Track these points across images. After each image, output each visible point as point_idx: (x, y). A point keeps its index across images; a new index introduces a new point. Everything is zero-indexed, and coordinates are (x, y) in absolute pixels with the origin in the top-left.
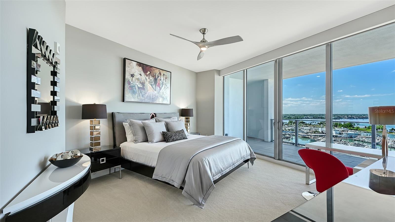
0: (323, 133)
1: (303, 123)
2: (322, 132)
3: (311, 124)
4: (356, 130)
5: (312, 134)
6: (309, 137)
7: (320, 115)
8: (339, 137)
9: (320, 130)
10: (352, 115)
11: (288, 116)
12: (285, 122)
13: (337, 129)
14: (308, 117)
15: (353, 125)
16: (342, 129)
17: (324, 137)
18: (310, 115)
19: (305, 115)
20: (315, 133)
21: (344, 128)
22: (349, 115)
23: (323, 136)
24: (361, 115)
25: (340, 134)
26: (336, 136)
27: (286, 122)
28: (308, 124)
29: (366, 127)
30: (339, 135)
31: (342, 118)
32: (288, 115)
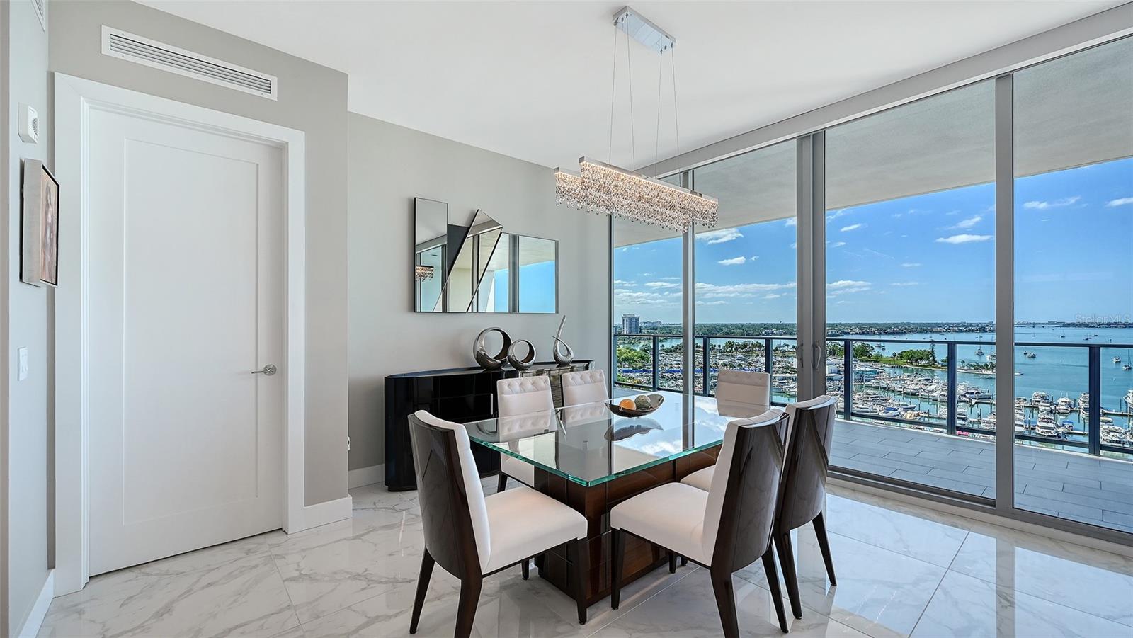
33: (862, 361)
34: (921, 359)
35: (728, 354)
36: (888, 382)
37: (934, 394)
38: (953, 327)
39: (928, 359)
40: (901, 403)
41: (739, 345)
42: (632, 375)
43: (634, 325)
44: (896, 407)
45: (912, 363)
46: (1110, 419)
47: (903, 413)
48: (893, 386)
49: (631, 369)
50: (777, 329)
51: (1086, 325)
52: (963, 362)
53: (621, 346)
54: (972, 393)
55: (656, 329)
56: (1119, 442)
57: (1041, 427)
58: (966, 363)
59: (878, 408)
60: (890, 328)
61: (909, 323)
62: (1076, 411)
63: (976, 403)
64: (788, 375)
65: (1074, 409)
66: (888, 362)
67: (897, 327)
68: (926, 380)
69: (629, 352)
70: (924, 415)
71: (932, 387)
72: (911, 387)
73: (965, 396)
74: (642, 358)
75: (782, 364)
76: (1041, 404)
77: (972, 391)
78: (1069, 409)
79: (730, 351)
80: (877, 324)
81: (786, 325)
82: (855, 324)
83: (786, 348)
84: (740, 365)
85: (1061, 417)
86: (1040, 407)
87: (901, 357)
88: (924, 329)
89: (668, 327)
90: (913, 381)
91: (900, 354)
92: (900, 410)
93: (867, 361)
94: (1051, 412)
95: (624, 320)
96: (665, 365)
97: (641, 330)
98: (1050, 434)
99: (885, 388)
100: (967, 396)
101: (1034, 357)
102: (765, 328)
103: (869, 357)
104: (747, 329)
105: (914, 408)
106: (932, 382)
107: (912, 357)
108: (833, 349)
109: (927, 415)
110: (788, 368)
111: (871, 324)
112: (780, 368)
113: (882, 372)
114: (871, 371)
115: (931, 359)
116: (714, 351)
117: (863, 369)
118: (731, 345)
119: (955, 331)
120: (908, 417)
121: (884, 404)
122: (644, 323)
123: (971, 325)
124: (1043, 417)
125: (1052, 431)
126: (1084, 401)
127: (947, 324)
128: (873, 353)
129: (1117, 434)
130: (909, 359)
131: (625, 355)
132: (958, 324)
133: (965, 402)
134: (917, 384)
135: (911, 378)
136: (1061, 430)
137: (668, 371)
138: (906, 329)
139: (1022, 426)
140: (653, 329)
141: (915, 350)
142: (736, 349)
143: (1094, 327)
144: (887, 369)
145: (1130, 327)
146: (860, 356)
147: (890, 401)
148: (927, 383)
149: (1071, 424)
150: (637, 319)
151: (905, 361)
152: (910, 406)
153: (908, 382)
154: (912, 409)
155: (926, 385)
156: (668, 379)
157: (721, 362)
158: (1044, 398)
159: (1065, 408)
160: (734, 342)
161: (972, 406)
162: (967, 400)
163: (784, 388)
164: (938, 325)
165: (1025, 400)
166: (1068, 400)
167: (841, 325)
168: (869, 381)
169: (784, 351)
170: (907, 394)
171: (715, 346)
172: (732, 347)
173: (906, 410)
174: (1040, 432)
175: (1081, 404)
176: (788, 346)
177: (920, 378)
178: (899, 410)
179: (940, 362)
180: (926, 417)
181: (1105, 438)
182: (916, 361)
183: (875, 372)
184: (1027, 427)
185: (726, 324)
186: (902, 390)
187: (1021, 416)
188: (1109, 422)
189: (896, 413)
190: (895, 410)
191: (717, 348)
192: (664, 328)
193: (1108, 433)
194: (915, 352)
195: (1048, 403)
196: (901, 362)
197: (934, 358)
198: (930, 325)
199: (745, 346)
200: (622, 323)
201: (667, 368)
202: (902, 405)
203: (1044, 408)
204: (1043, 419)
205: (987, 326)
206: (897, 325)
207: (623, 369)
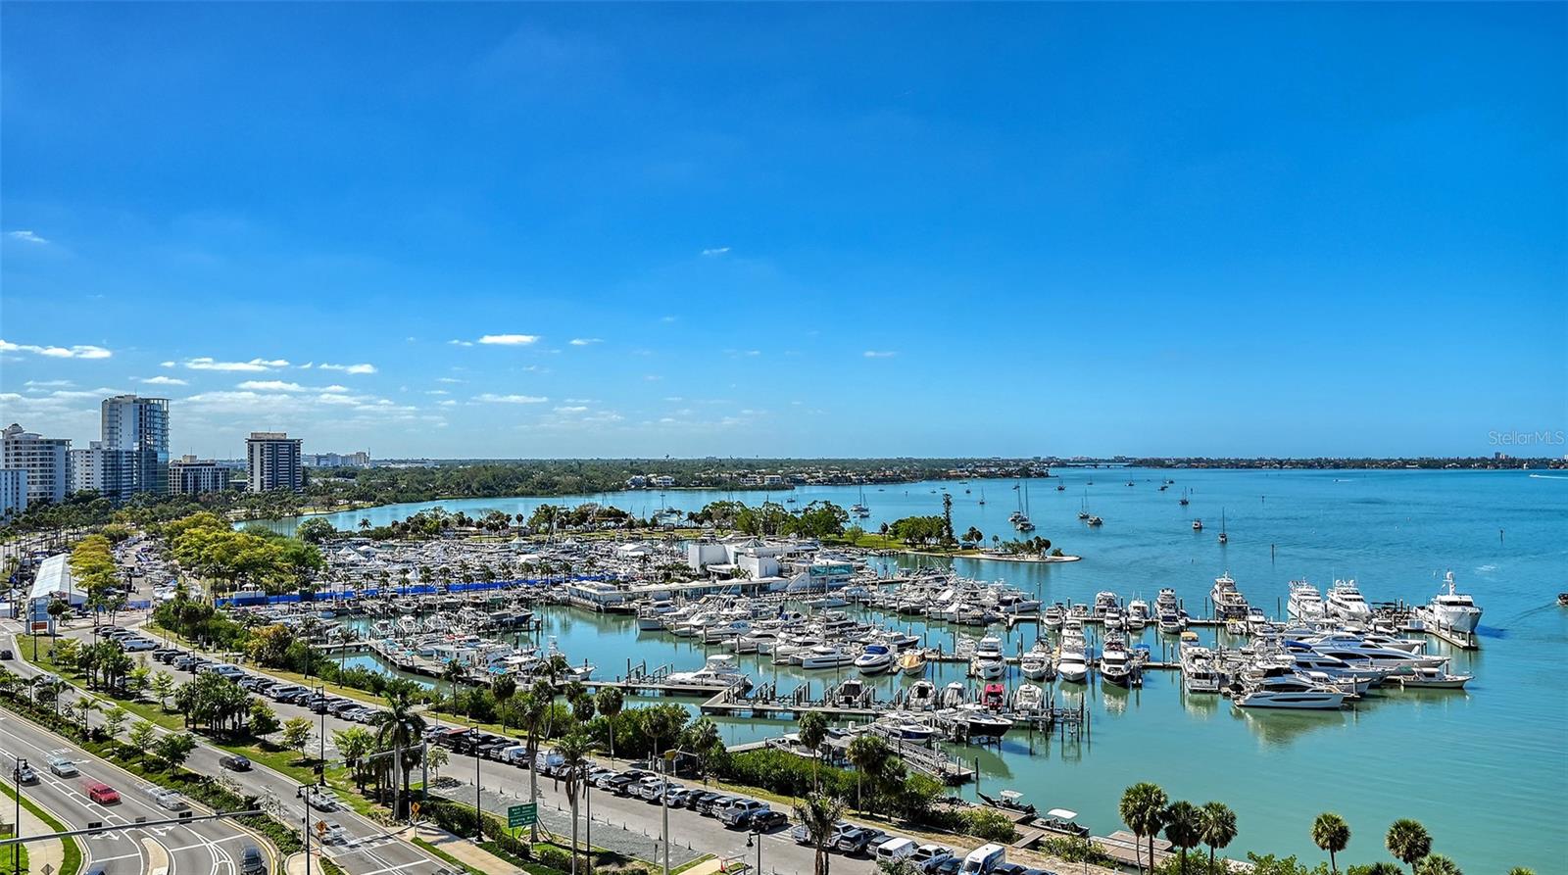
0: (707, 575)
1: (618, 516)
2: (703, 567)
3: (654, 523)
4: (850, 544)
5: (653, 587)
6: (634, 605)
7: (709, 464)
8: (776, 591)
9: (693, 556)
10: (844, 465)
11: (539, 476)
12: (514, 517)
13: (769, 545)
14: (649, 480)
15: (837, 523)
16: (792, 543)
17: (708, 599)
18: (662, 467)
19: (636, 467)
20: (667, 578)
21: (800, 536)
22: (836, 462)
23: (707, 591)
24: (878, 465)
25: (780, 573)
26: (764, 588)
27: (520, 519)
28: (644, 524)
29: (885, 529)
30: (775, 578)
31: (802, 482)
32: (541, 465)
33: (827, 544)
34: (929, 535)
35: (541, 537)
36: (872, 588)
37: (952, 609)
38: (980, 467)
39: (940, 535)
40: (894, 634)
41: (567, 514)
42: (263, 611)
43: (284, 465)
44: (884, 644)
45: (913, 545)
46: (1195, 635)
47: (896, 656)
48: (880, 595)
49: (261, 593)
50: (660, 473)
51: (1159, 463)
52: (996, 539)
53: (237, 527)
54: (1008, 603)
55: (353, 476)
56: (1205, 676)
57: (1109, 661)
58: (1001, 541)
59: (854, 649)
60: (879, 470)
61: (910, 460)
62: (1153, 623)
63: (1016, 621)
64: (675, 585)
65: (1150, 620)
66: (872, 545)
67: (891, 468)
68: (938, 580)
69: (261, 545)
70: (932, 657)
71: (945, 596)
72: (912, 598)
73: (998, 610)
74: (299, 559)
75: (666, 560)
76: (1108, 614)
77: (1009, 598)
78: (1144, 621)
79: (547, 531)
80: (857, 462)
81: (679, 463)
82: (818, 462)
83: (674, 519)
84: (568, 568)
85: (1134, 637)
86: (1106, 621)
87: (896, 533)
88: (935, 471)
89: (388, 469)
90: (914, 583)
91: (894, 526)
92: (893, 649)
93: (835, 543)
94: (1120, 629)
95: (251, 450)
96: (368, 576)
97: (306, 477)
98: (1120, 674)
99: (866, 603)
100: (1002, 608)
101: (1098, 523)
102: (633, 472)
103: (840, 534)
104: (591, 474)
105: (916, 642)
106: (946, 585)
107: (914, 531)
108: (772, 520)
109: (937, 657)
110: (678, 567)
111: (844, 461)
112: (659, 568)
113: (862, 568)
114: (841, 567)
115: (946, 534)
116: (506, 531)
117: (824, 562)
118: (548, 514)
119: (983, 476)
120: (906, 663)
121: (862, 640)
122: (319, 458)
123: (1007, 463)
124: (1111, 640)
125: (1123, 667)
126: (1162, 605)
127: (972, 461)
128: (846, 526)
129: (1204, 661)
130: (909, 536)
131: (245, 553)
132: (988, 461)
133: (998, 620)
134: (922, 590)
135: (911, 578)
136: (1135, 663)
137: (373, 595)
138: (905, 472)
139: (1081, 662)
140: (344, 475)
141: (920, 517)
142: (561, 525)
143: (1170, 466)
144: (873, 563)
145: (1213, 467)
146: (822, 535)
147: (875, 632)
148: (937, 585)
149: (1147, 650)
150: (294, 446)
151: (902, 540)
152: (909, 639)
153: (907, 586)
154: (913, 645)
155: (937, 591)
156: (374, 616)
157: (523, 559)
158: (1111, 603)
159: (1137, 619)
160: (555, 508)
161: (1009, 629)
162: (1002, 616)
163: (667, 618)
164: (958, 464)
165: (1085, 609)
166: (1142, 604)
167: (789, 462)
168: (839, 588)
169: (672, 528)
170: (905, 612)
171: (509, 519)
172: (550, 519)
173: (902, 648)
174: (1106, 671)
175: (1159, 611)
176: (680, 513)
177: (926, 578)
178: (891, 651)
179: (961, 541)
180: (936, 660)
181: (1190, 670)
182: (922, 539)
183: (849, 569)
184: (1089, 661)
185: (540, 462)
186: (895, 605)
187: (1080, 643)
188: (1193, 640)
189: (885, 658)
190: (884, 651)
191: (514, 523)
192: (376, 471)
193: (1194, 661)
194: (918, 522)
195: (1116, 612)
196: (894, 543)
197: (950, 531)
198: (947, 463)
199: (582, 517)
200: (246, 457)
201: (373, 585)
202: (897, 638)
203: (1110, 622)
204: (1110, 644)
205: (1032, 465)
206: (889, 464)
207: (235, 594)
